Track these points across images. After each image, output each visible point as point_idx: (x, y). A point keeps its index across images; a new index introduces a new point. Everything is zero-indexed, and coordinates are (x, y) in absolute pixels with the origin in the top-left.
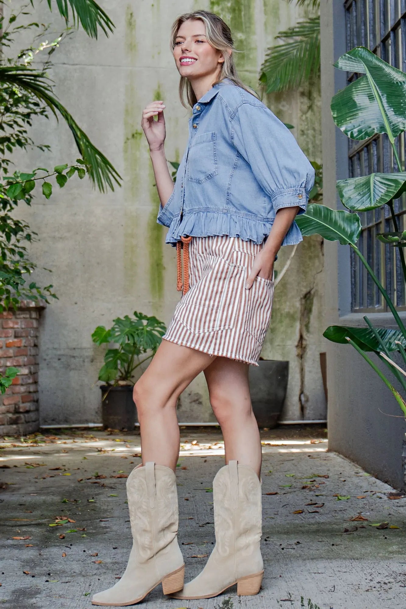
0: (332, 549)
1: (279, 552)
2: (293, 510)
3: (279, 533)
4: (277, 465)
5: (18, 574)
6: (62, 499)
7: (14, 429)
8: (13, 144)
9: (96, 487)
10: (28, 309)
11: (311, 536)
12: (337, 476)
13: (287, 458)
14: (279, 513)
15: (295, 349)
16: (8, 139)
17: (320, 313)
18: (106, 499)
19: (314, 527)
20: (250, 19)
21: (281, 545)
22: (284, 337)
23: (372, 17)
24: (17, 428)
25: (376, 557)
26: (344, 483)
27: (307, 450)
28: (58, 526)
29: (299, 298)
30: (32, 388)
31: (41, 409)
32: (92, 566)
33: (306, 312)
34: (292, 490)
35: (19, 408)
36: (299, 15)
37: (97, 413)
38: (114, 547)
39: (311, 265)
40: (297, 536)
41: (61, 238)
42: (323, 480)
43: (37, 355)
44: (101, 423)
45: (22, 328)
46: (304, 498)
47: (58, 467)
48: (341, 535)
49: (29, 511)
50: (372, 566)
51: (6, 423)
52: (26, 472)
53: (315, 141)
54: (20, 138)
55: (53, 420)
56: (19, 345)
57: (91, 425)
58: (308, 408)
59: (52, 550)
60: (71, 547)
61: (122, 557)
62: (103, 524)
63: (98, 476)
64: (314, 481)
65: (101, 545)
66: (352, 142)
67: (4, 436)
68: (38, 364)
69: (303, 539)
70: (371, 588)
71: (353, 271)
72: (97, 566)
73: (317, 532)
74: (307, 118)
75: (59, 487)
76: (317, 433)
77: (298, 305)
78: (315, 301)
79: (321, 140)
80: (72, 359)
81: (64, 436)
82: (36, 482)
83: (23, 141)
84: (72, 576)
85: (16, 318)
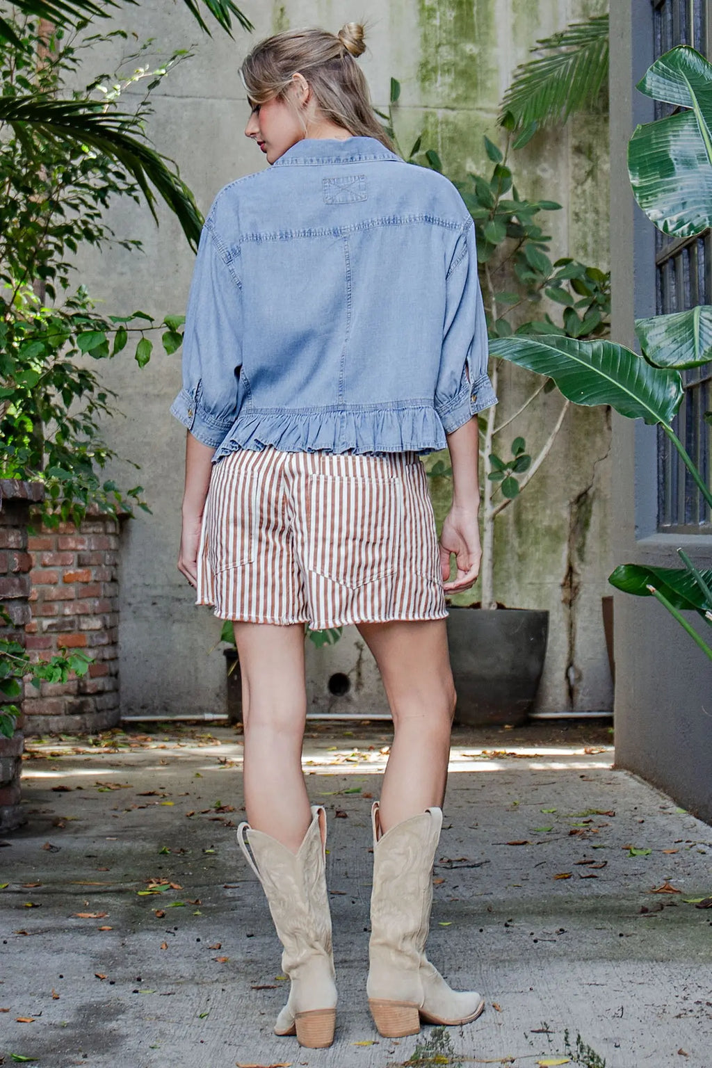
0: (618, 942)
1: (528, 947)
2: (554, 872)
3: (529, 912)
4: (526, 793)
5: (87, 978)
6: (160, 847)
7: (77, 721)
8: (78, 237)
9: (218, 827)
10: (101, 518)
11: (584, 919)
12: (628, 813)
13: (545, 780)
14: (530, 877)
15: (559, 590)
16: (68, 229)
17: (603, 528)
18: (234, 849)
19: (590, 904)
20: (487, 17)
21: (532, 934)
22: (541, 569)
23: (699, 25)
24: (82, 721)
25: (694, 958)
26: (640, 825)
27: (578, 766)
28: (154, 896)
29: (568, 502)
30: (107, 653)
31: (122, 688)
32: (212, 966)
33: (579, 526)
34: (552, 837)
35: (85, 686)
36: (573, 12)
37: (218, 695)
38: (249, 933)
39: (589, 445)
40: (561, 919)
41: (158, 396)
42: (606, 819)
43: (117, 596)
44: (224, 713)
45: (91, 551)
46: (571, 852)
47: (152, 791)
48: (636, 918)
49: (103, 868)
50: (687, 973)
51: (63, 712)
52: (97, 799)
53: (598, 231)
54: (90, 227)
55: (143, 707)
56: (85, 580)
57: (208, 716)
58: (581, 691)
59: (144, 937)
60: (175, 932)
61: (262, 951)
62: (229, 893)
63: (222, 808)
64: (591, 821)
65: (226, 930)
66: (662, 239)
67: (60, 733)
68: (118, 612)
69: (570, 925)
70: (684, 1012)
71: (661, 462)
72: (219, 966)
73: (593, 911)
74: (584, 191)
75: (154, 826)
76: (595, 735)
77: (565, 514)
78: (595, 508)
79: (608, 230)
80: (177, 604)
81: (160, 736)
82: (116, 817)
83: (96, 233)
84: (178, 984)
85: (81, 533)
